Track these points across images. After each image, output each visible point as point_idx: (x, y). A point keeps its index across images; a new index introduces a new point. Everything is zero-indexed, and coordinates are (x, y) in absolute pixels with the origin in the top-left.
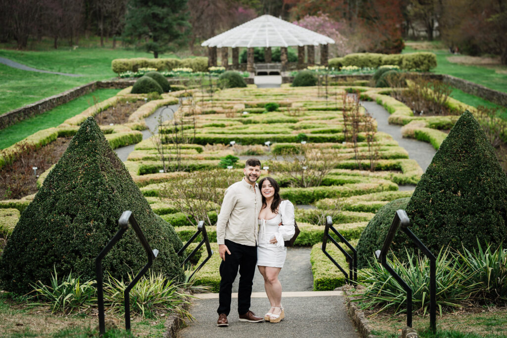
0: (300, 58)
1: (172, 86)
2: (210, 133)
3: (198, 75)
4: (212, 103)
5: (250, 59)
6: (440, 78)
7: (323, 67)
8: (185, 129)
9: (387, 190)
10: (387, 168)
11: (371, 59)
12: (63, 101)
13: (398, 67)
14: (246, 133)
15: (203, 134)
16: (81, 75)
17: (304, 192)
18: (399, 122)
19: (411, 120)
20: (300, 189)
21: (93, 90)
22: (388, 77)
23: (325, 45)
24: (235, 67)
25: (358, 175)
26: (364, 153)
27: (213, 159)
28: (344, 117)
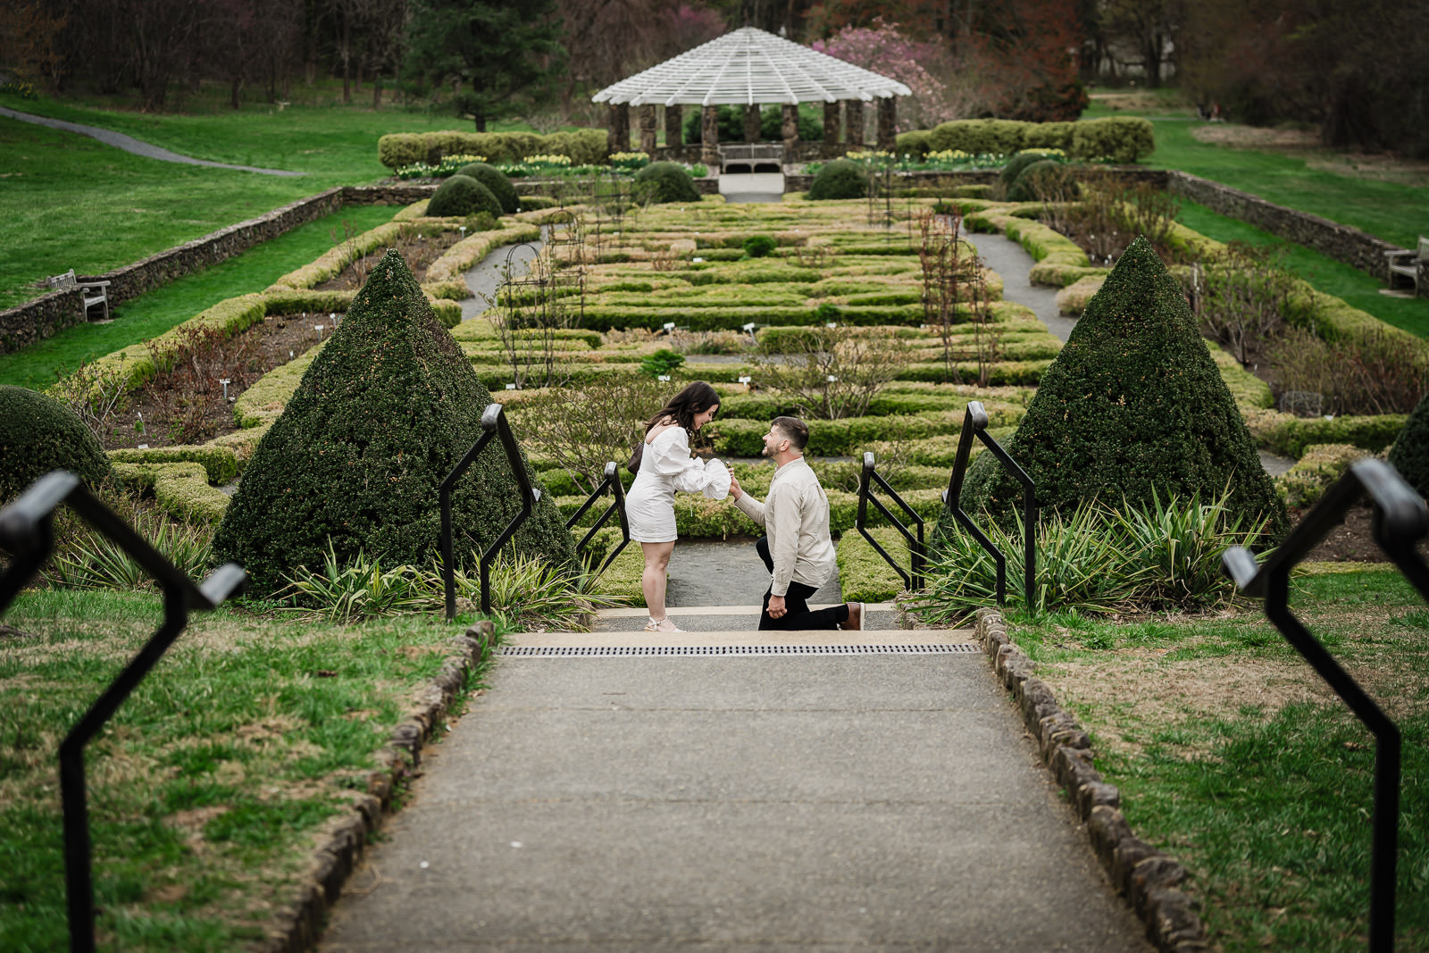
0: (829, 131)
1: (523, 198)
2: (616, 304)
3: (585, 173)
4: (620, 238)
5: (709, 134)
6: (1161, 180)
7: (883, 154)
8: (562, 296)
10: (1018, 380)
11: (998, 133)
12: (267, 234)
13: (1062, 153)
14: (699, 305)
15: (602, 305)
16: (299, 173)
17: (829, 428)
18: (1054, 281)
19: (1083, 274)
20: (820, 421)
21: (335, 209)
22: (1035, 177)
23: (887, 100)
24: (673, 153)
25: (951, 394)
26: (965, 348)
27: (625, 361)
28: (924, 269)
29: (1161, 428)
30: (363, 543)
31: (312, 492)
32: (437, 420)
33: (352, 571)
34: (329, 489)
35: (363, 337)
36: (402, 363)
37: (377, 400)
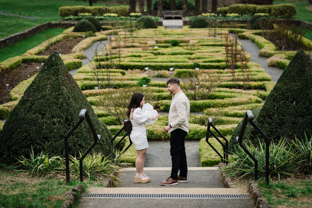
0: (197, 7)
1: (103, 27)
2: (130, 61)
3: (122, 19)
4: (132, 40)
6: (298, 23)
7: (213, 14)
8: (113, 58)
9: (254, 103)
10: (256, 88)
11: (248, 8)
12: (24, 37)
13: (268, 15)
14: (156, 62)
15: (126, 62)
16: (36, 18)
17: (196, 103)
18: (266, 55)
19: (275, 54)
20: (194, 101)
21: (45, 29)
22: (260, 22)
24: (149, 13)
25: (235, 92)
26: (239, 77)
27: (133, 80)
28: (226, 51)
29: (307, 113)
30: (43, 148)
31: (27, 130)
32: (68, 107)
33: (39, 158)
34: (32, 129)
35: (44, 79)
36: (57, 88)
37: (49, 100)
